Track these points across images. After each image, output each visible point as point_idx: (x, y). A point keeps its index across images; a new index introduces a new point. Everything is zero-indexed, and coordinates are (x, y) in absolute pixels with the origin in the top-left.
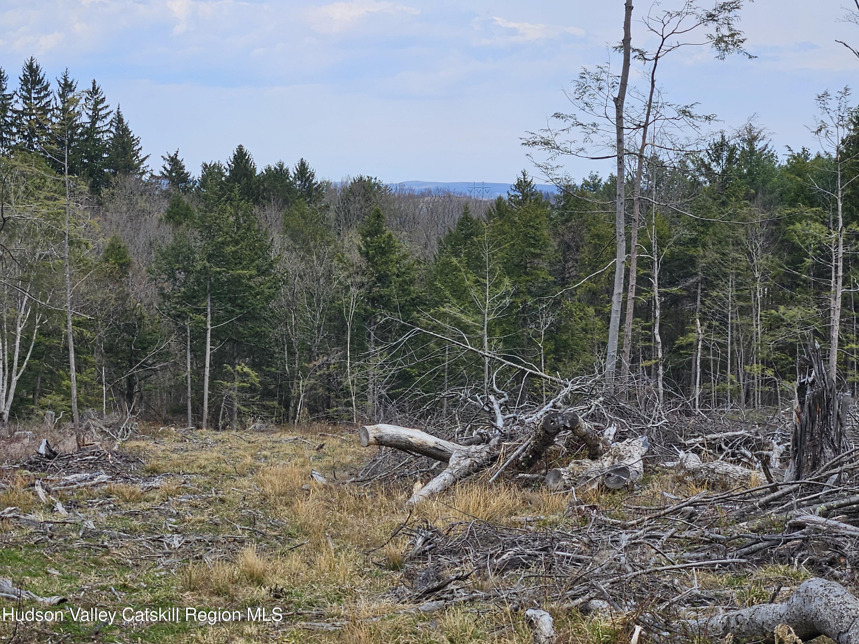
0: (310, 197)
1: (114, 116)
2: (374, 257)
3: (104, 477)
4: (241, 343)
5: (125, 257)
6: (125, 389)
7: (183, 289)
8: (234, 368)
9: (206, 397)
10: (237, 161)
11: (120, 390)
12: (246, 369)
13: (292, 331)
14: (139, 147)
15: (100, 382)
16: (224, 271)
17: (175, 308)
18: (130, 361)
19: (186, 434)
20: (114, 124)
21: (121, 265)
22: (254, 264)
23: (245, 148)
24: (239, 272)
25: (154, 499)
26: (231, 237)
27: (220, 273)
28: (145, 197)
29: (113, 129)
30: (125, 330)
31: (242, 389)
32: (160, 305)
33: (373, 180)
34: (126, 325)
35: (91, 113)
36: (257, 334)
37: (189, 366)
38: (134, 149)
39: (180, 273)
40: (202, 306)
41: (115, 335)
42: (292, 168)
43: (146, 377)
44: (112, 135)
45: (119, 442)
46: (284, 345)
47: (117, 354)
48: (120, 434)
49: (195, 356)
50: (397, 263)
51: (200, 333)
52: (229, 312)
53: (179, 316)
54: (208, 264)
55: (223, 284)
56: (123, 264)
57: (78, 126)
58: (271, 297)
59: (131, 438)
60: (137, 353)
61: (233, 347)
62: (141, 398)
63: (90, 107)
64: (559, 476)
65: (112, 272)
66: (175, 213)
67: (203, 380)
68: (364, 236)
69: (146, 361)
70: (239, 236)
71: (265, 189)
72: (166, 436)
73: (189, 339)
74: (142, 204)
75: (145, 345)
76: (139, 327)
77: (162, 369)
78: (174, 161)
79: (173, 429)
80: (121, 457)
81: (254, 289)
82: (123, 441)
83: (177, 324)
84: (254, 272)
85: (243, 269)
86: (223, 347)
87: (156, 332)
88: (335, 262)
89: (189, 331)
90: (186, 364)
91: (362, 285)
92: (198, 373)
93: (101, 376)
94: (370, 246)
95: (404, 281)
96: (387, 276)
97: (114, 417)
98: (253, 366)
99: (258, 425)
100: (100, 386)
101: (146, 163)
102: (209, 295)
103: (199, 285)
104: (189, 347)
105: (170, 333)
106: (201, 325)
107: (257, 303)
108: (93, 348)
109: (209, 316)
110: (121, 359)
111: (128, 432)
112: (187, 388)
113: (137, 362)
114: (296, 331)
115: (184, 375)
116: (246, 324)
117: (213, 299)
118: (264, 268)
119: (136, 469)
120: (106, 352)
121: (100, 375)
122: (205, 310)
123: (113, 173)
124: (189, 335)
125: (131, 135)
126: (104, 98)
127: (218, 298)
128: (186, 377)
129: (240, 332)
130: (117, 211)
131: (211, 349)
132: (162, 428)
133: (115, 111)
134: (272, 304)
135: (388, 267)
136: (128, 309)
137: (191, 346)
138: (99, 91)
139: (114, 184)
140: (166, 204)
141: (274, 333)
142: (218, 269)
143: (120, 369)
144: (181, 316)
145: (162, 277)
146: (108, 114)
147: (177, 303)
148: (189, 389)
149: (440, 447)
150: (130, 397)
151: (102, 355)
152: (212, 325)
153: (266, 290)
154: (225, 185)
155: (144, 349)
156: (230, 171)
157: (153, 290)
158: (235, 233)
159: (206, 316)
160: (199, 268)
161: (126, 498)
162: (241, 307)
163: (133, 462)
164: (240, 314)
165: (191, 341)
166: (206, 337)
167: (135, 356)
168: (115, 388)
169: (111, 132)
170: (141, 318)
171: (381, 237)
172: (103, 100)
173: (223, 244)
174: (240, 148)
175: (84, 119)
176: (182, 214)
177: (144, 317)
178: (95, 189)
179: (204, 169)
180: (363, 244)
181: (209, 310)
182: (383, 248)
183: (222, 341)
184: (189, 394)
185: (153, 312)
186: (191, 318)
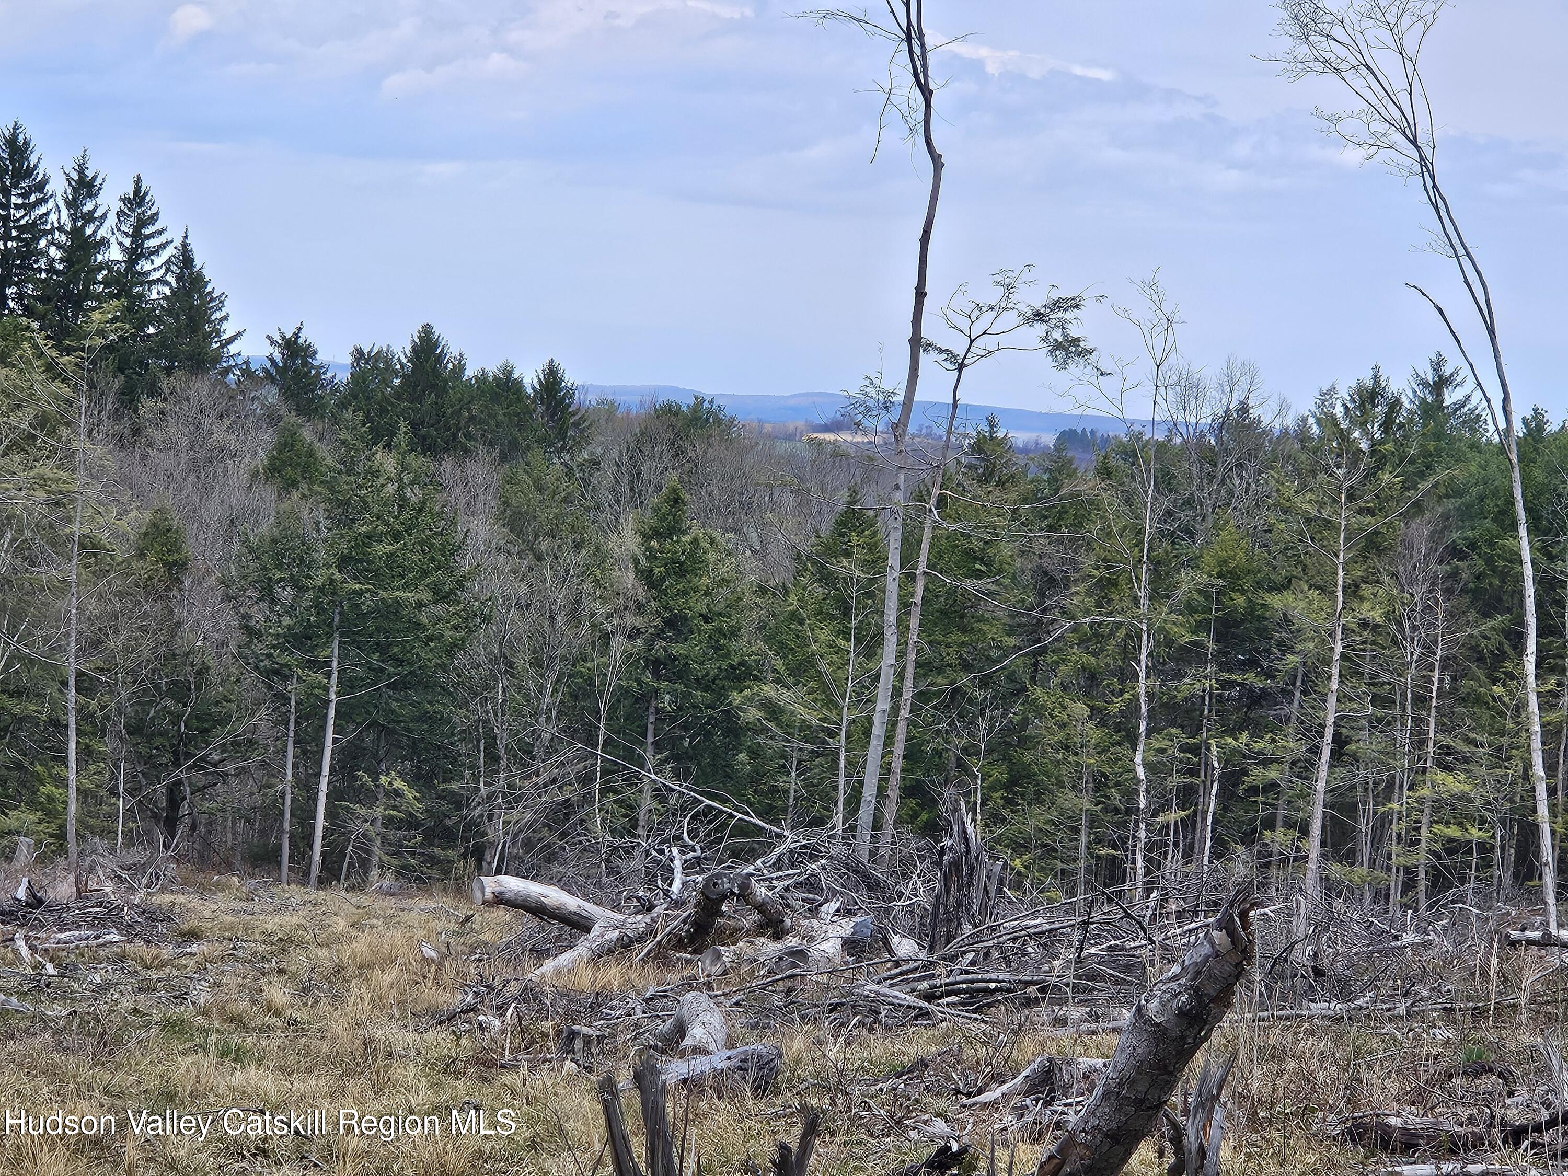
0: (564, 439)
1: (175, 252)
2: (663, 580)
3: (115, 937)
4: (394, 732)
5: (178, 551)
6: (163, 809)
7: (286, 621)
8: (376, 779)
9: (319, 832)
10: (418, 358)
11: (151, 810)
12: (398, 784)
13: (496, 715)
14: (223, 314)
15: (114, 792)
16: (368, 590)
17: (270, 656)
18: (176, 754)
19: (256, 890)
20: (174, 268)
21: (169, 566)
22: (427, 581)
23: (437, 331)
24: (397, 593)
25: (186, 967)
26: (387, 524)
27: (360, 593)
28: (227, 422)
29: (170, 278)
30: (170, 693)
31: (389, 822)
32: (240, 647)
33: (706, 404)
34: (174, 683)
35: (127, 242)
36: (425, 717)
37: (289, 772)
38: (213, 318)
39: (284, 588)
40: (322, 655)
41: (150, 703)
42: (530, 377)
43: (205, 787)
44: (167, 291)
45: (142, 892)
46: (479, 741)
47: (150, 737)
48: (145, 881)
49: (304, 752)
50: (707, 594)
51: (314, 707)
52: (374, 670)
53: (276, 672)
54: (337, 576)
55: (364, 616)
56: (175, 563)
57: (100, 267)
58: (456, 646)
59: (163, 890)
60: (190, 739)
61: (379, 737)
62: (193, 827)
63: (126, 230)
64: (719, 956)
65: (150, 578)
66: (284, 463)
67: (315, 800)
68: (646, 537)
69: (206, 756)
70: (402, 524)
71: (472, 418)
72: (223, 890)
73: (293, 718)
74: (220, 435)
75: (206, 725)
76: (198, 688)
77: (240, 772)
78: (295, 347)
79: (235, 879)
80: (143, 913)
81: (425, 629)
82: (149, 894)
83: (270, 688)
84: (426, 597)
85: (406, 587)
86: (359, 737)
87: (230, 701)
88: (588, 586)
89: (293, 703)
90: (284, 767)
91: (634, 634)
92: (307, 785)
93: (117, 779)
94: (656, 558)
95: (720, 631)
96: (685, 618)
97: (137, 855)
99: (386, 883)
100: (113, 800)
101: (233, 349)
102: (336, 635)
103: (318, 613)
104: (292, 734)
105: (258, 703)
106: (316, 691)
107: (430, 656)
108: (104, 725)
109: (335, 676)
110: (157, 748)
111: (158, 879)
112: (282, 813)
113: (189, 756)
114: (503, 715)
115: (280, 787)
116: (406, 698)
117: (345, 643)
118: (447, 588)
119: (165, 931)
120: (129, 733)
121: (114, 777)
122: (328, 663)
123: (165, 368)
124: (293, 710)
125: (208, 290)
126: (157, 214)
127: (354, 641)
128: (283, 793)
129: (393, 712)
130: (170, 446)
131: (335, 741)
132: (216, 877)
133: (178, 242)
134: (460, 660)
135: (687, 602)
136: (177, 652)
137: (296, 732)
138: (148, 199)
139: (167, 391)
141: (460, 718)
142: (357, 586)
143: (154, 767)
144: (281, 673)
145: (248, 593)
146: (163, 246)
147: (273, 647)
148: (288, 816)
149: (584, 914)
150: (171, 825)
151: (121, 738)
152: (338, 694)
153: (447, 633)
154: (392, 405)
155: (205, 731)
156: (404, 377)
157: (229, 618)
158: (396, 518)
159: (328, 676)
160: (319, 582)
161: (146, 963)
162: (399, 662)
163: (161, 921)
164: (396, 675)
165: (297, 723)
166: (326, 716)
167: (185, 745)
168: (142, 806)
169: (167, 283)
170: (203, 670)
171: (678, 541)
172: (154, 218)
173: (368, 537)
174: (427, 331)
175: (115, 254)
176: (299, 464)
177: (208, 668)
178: (128, 399)
179: (357, 360)
180: (644, 554)
181: (335, 664)
182: (681, 564)
183: (359, 724)
184: (287, 826)
185: (227, 659)
186: (299, 678)
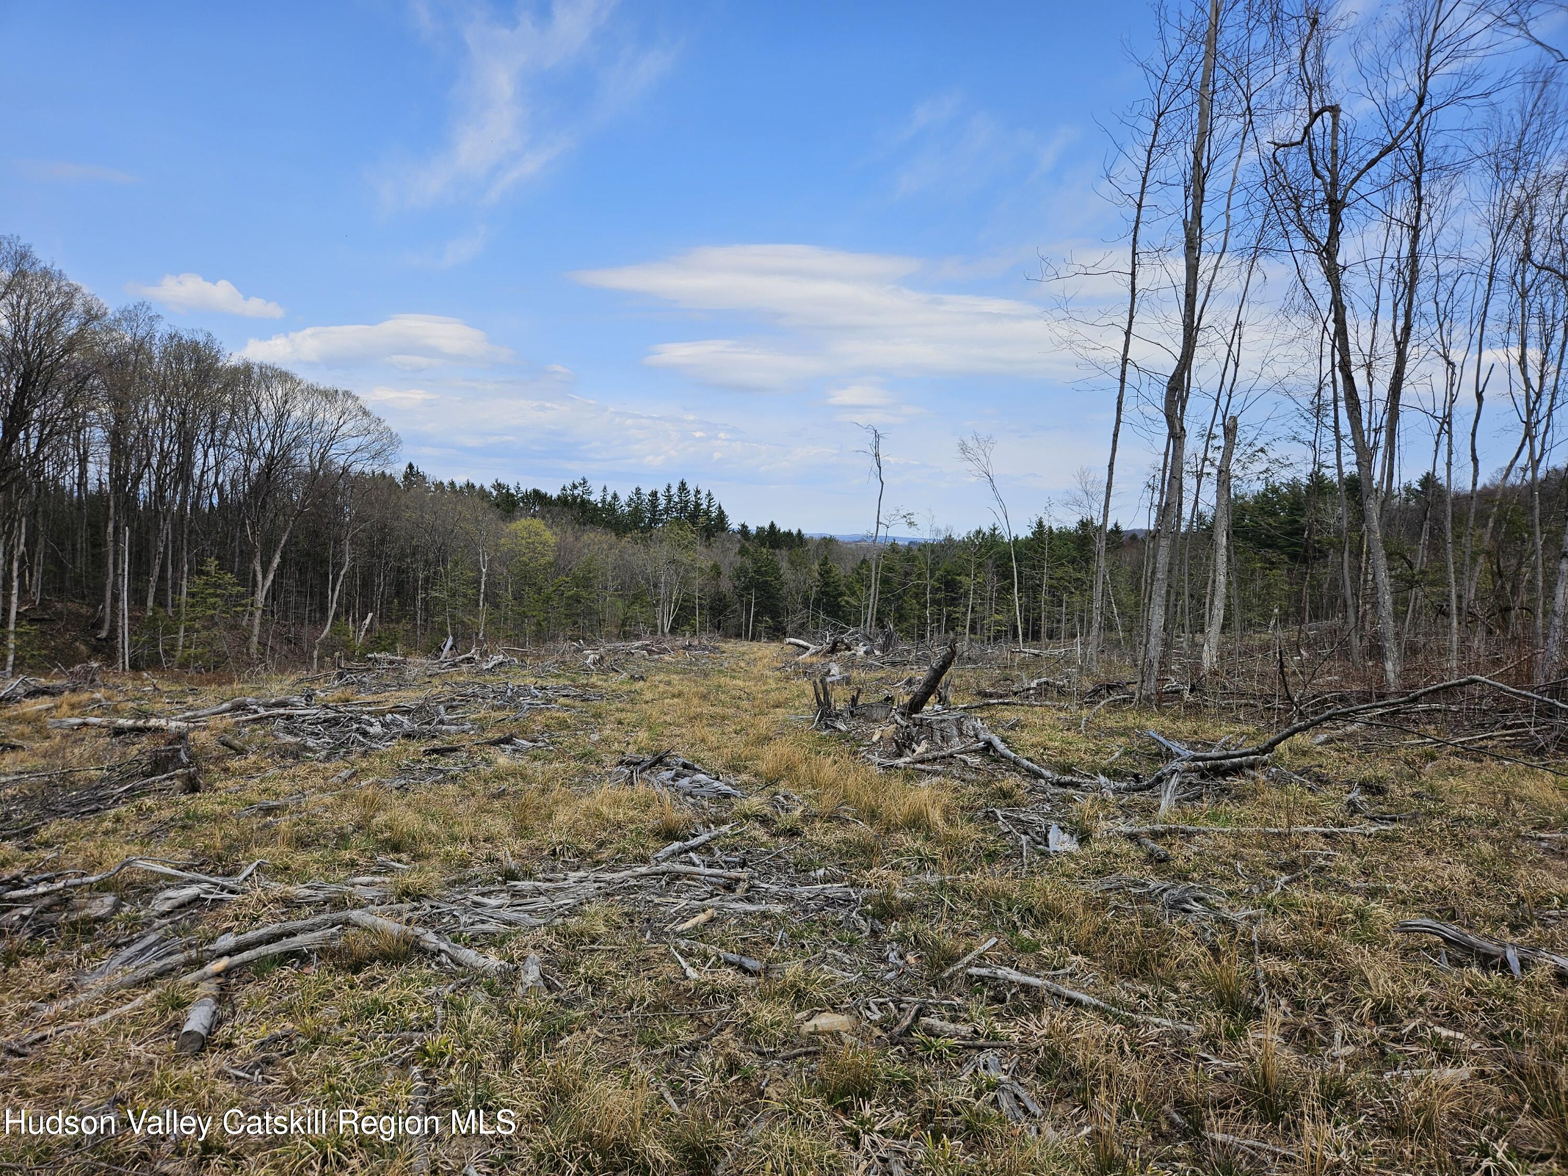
0: (802, 545)
1: (718, 506)
2: (824, 575)
3: (707, 653)
4: (766, 608)
5: (719, 570)
6: (717, 625)
7: (743, 585)
8: (762, 618)
9: (751, 630)
10: (771, 528)
11: (715, 625)
12: (767, 619)
13: (788, 604)
14: (728, 519)
16: (761, 578)
17: (739, 592)
18: (719, 613)
20: (717, 509)
21: (717, 573)
22: (773, 576)
23: (775, 523)
24: (767, 578)
25: (722, 659)
26: (764, 564)
27: (759, 578)
28: (729, 542)
29: (717, 512)
30: (718, 600)
31: (766, 627)
32: (733, 590)
34: (719, 598)
35: (707, 504)
36: (773, 605)
38: (726, 520)
39: (742, 578)
40: (751, 592)
41: (714, 602)
42: (795, 532)
43: (726, 620)
44: (716, 514)
46: (785, 610)
47: (714, 610)
48: (713, 640)
49: (747, 613)
50: (833, 578)
51: (749, 603)
52: (762, 595)
54: (754, 575)
55: (760, 583)
56: (719, 573)
57: (702, 509)
58: (780, 589)
59: (717, 642)
60: (723, 610)
61: (763, 609)
62: (723, 629)
63: (707, 501)
64: (837, 655)
65: (713, 576)
66: (742, 551)
67: (750, 623)
68: (820, 566)
69: (726, 614)
70: (768, 564)
71: (782, 541)
73: (745, 605)
74: (728, 545)
75: (726, 607)
76: (724, 599)
77: (733, 617)
78: (744, 526)
80: (713, 647)
81: (773, 586)
82: (714, 643)
83: (740, 599)
84: (773, 579)
85: (769, 577)
86: (759, 609)
87: (731, 602)
88: (808, 576)
89: (745, 602)
90: (743, 616)
91: (818, 586)
92: (748, 620)
93: (707, 619)
94: (822, 570)
95: (836, 585)
96: (829, 583)
97: (712, 635)
98: (771, 618)
99: (765, 640)
100: (706, 623)
101: (730, 527)
102: (754, 587)
103: (750, 583)
104: (744, 609)
105: (737, 602)
106: (750, 600)
107: (774, 592)
108: (704, 607)
109: (754, 596)
110: (715, 612)
111: (716, 640)
112: (742, 626)
113: (722, 614)
114: (790, 604)
116: (769, 601)
117: (756, 589)
118: (777, 577)
119: (718, 651)
120: (710, 609)
122: (752, 594)
123: (716, 531)
125: (725, 514)
126: (713, 498)
127: (758, 589)
128: (743, 621)
129: (766, 604)
130: (717, 548)
131: (754, 610)
132: (728, 640)
133: (718, 504)
134: (781, 592)
135: (829, 579)
136: (719, 591)
138: (711, 494)
139: (716, 536)
140: (738, 545)
141: (781, 605)
143: (715, 616)
144: (742, 596)
145: (735, 579)
146: (715, 505)
147: (740, 590)
148: (744, 626)
149: (808, 646)
150: (719, 629)
151: (708, 610)
152: (754, 600)
153: (778, 587)
154: (765, 538)
156: (768, 532)
157: (731, 585)
158: (766, 562)
159: (752, 596)
160: (750, 576)
161: (714, 658)
162: (767, 593)
163: (717, 649)
164: (767, 596)
166: (752, 605)
167: (722, 612)
168: (712, 624)
171: (827, 566)
173: (760, 567)
174: (772, 523)
175: (705, 506)
176: (745, 551)
177: (726, 595)
178: (708, 538)
179: (757, 529)
180: (820, 569)
181: (754, 594)
182: (828, 571)
183: (759, 607)
184: (743, 628)
185: (730, 593)
186: (746, 597)
